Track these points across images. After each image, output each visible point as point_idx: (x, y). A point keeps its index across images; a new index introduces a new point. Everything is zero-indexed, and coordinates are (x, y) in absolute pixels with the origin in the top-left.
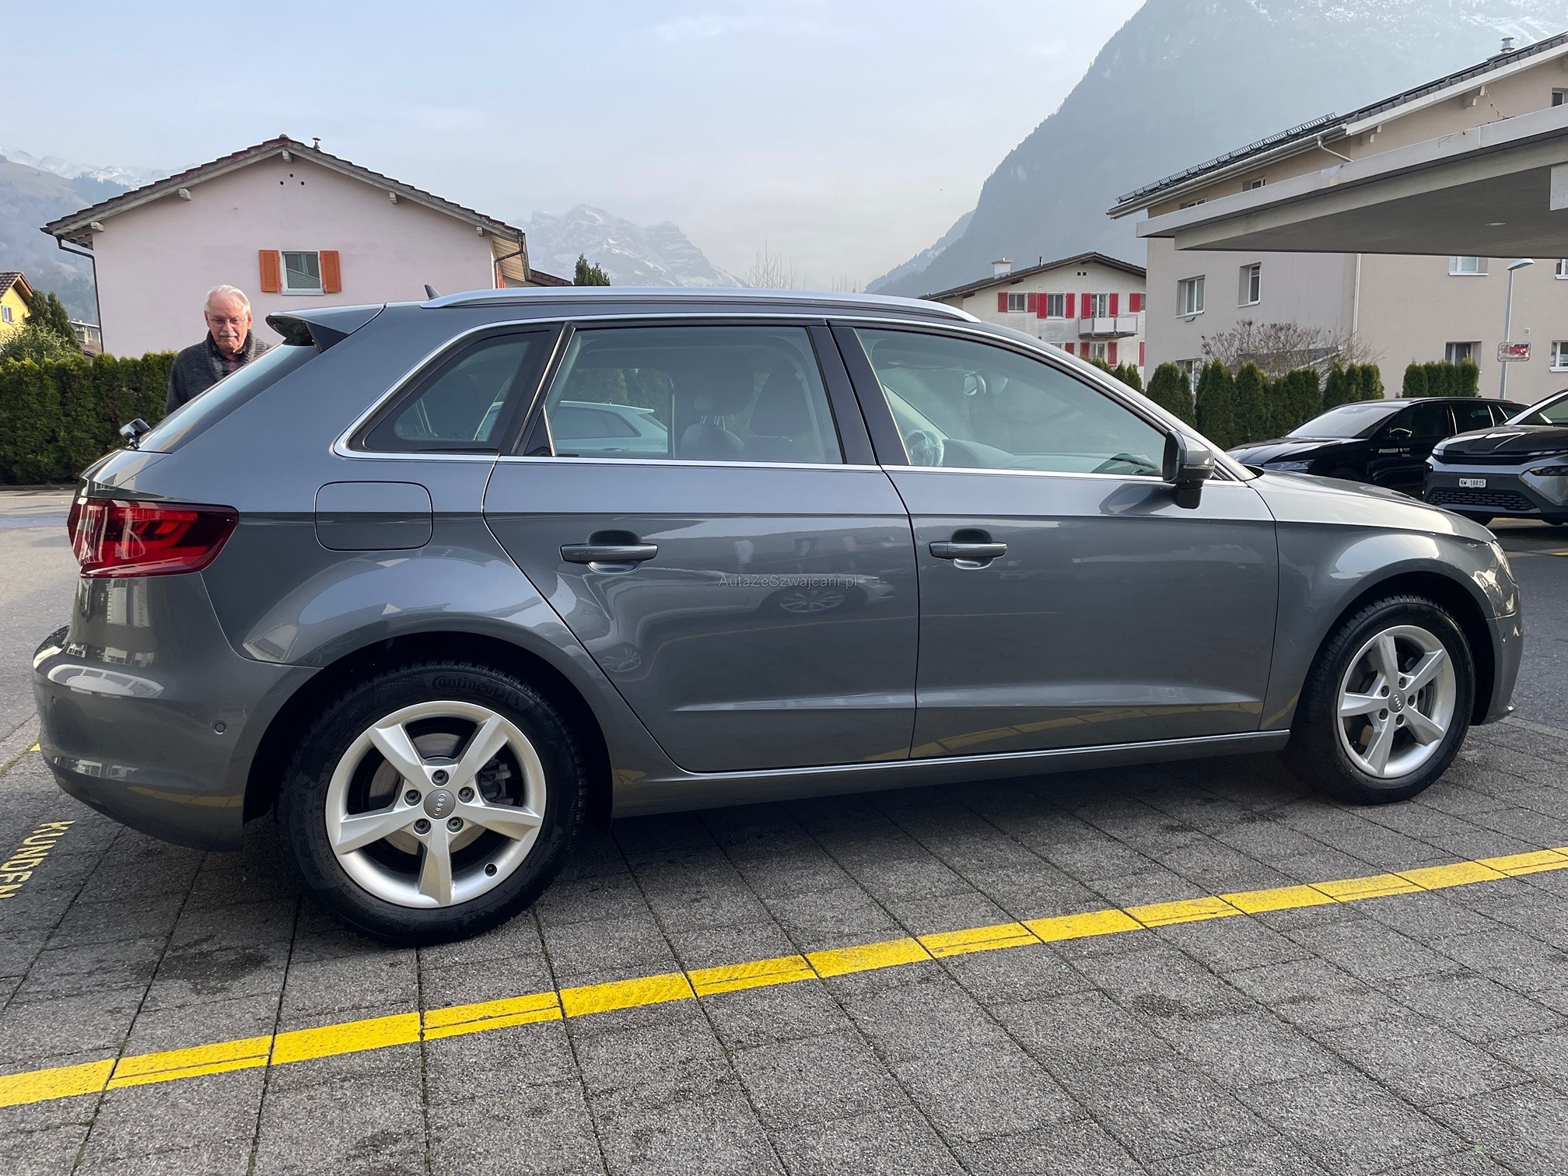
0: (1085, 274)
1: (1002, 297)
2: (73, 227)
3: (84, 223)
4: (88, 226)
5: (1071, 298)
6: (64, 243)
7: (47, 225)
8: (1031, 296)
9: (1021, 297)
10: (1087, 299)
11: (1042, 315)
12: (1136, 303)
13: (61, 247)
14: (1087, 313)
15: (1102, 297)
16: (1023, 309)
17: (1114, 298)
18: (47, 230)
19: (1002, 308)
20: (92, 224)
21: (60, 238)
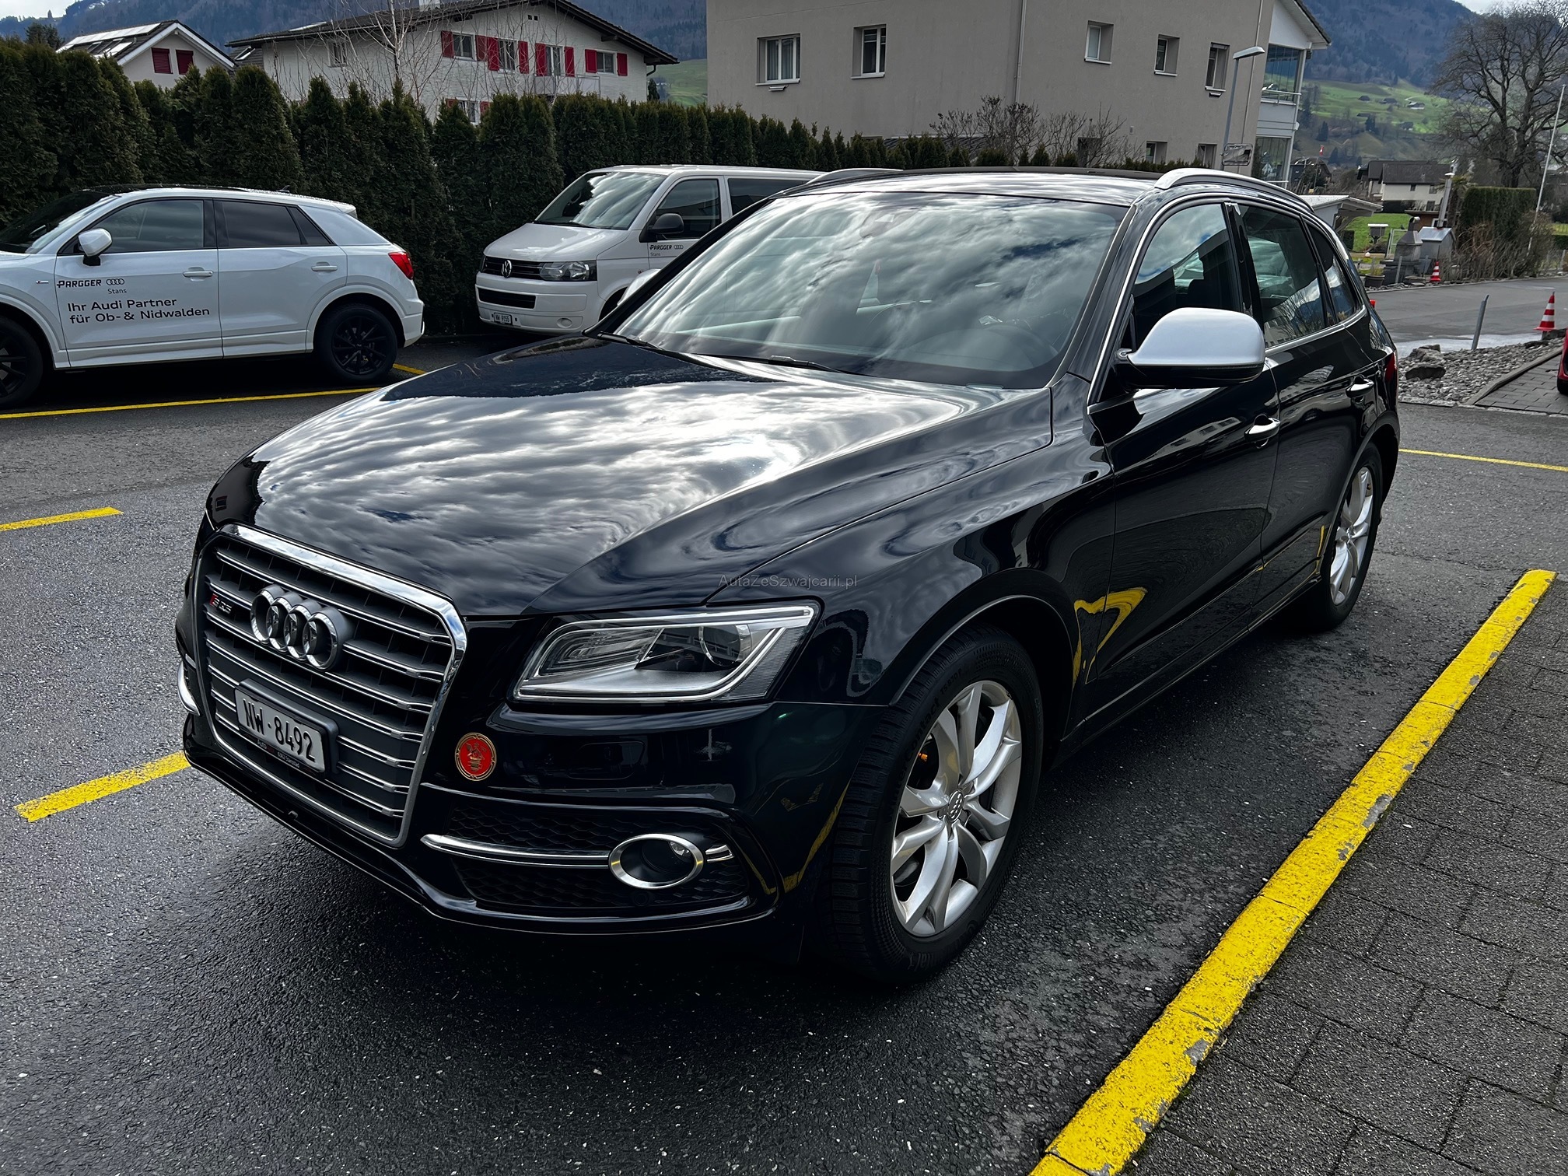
0: (536, 18)
1: (446, 37)
5: (523, 46)
8: (479, 39)
9: (467, 39)
10: (542, 51)
11: (494, 67)
12: (594, 62)
14: (542, 68)
15: (557, 49)
16: (471, 56)
17: (569, 52)
19: (447, 53)
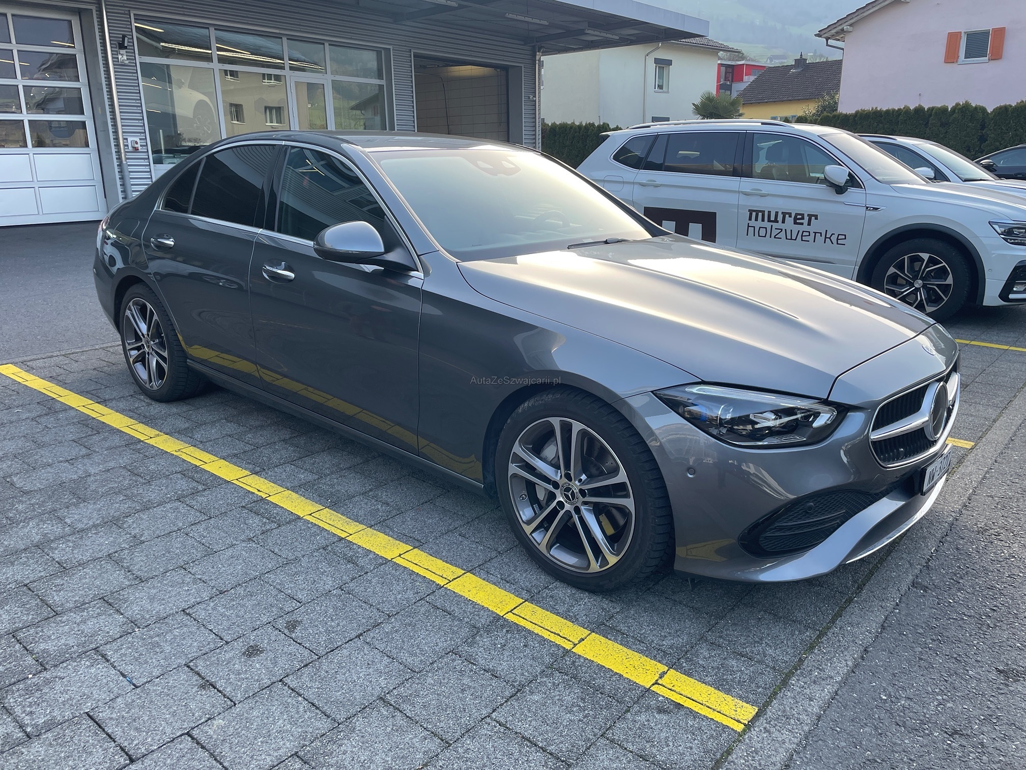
2: (834, 31)
3: (840, 28)
4: (842, 30)
6: (831, 42)
7: (819, 31)
13: (827, 45)
18: (818, 35)
20: (845, 28)
21: (827, 39)
